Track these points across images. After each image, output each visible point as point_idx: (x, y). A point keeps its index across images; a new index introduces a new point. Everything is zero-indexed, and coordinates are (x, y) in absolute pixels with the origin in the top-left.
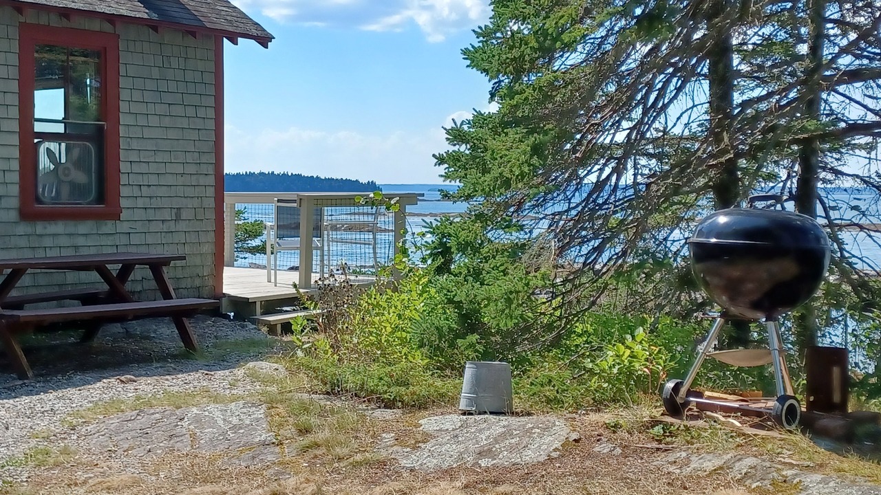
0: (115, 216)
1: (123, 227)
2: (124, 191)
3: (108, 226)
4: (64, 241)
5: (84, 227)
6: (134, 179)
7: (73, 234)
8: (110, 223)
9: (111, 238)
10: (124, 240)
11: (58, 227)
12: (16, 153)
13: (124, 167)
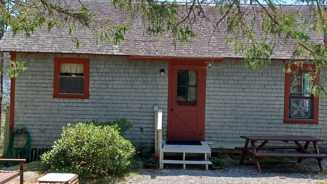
0: (317, 123)
1: (319, 127)
2: (320, 115)
3: (314, 126)
4: (298, 130)
5: (305, 126)
6: (323, 111)
7: (301, 128)
8: (314, 125)
9: (315, 130)
10: (319, 131)
11: (296, 126)
12: (283, 103)
13: (320, 107)
